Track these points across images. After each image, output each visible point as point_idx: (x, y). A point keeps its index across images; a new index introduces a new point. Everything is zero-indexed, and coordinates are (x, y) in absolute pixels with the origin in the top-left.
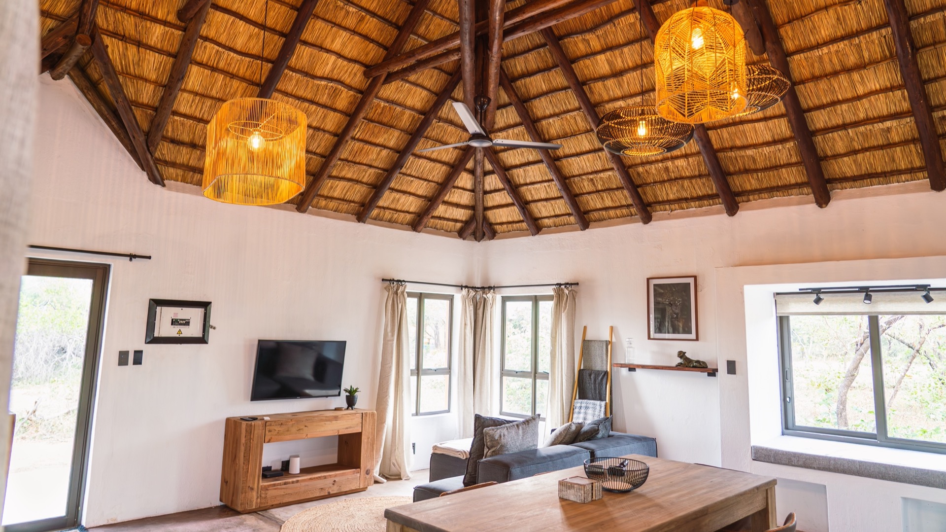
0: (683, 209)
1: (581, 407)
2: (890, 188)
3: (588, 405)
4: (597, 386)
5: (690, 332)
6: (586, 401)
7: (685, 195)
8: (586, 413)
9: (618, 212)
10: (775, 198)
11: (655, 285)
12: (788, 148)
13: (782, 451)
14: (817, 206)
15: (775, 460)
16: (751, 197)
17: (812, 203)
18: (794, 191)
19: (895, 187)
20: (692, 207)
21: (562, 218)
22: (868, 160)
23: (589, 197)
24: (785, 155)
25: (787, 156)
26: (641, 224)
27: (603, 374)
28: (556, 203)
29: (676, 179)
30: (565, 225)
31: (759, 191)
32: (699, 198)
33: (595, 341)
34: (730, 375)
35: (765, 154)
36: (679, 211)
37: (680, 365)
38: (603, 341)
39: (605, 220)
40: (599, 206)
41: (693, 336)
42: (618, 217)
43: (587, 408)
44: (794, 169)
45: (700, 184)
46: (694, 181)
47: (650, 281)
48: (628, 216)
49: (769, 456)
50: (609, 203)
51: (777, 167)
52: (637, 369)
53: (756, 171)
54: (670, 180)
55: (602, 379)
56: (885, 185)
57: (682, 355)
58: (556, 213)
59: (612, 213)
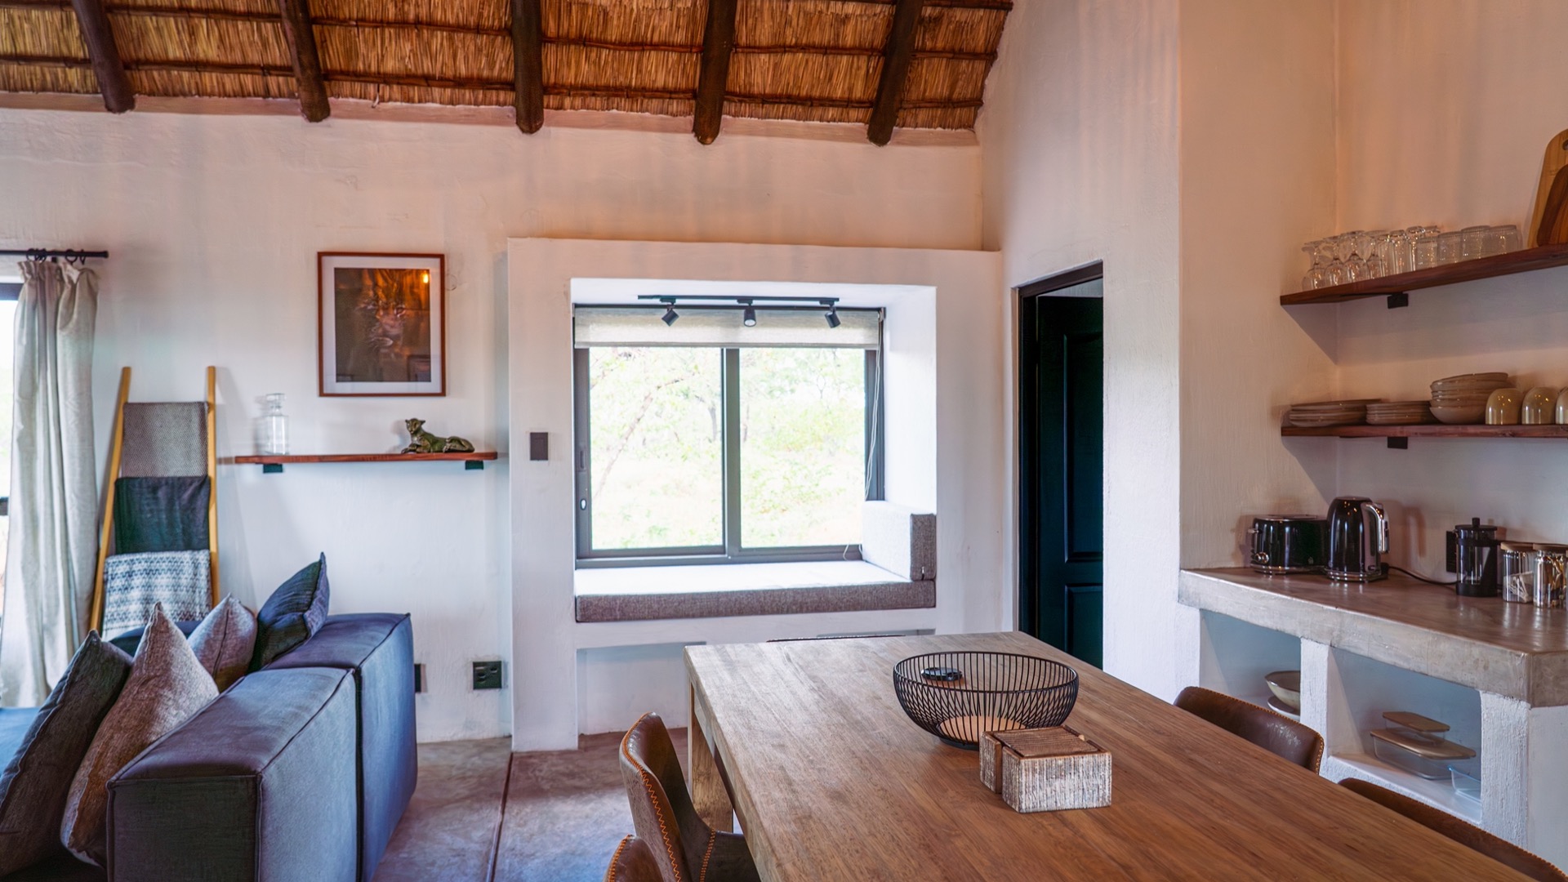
0: (410, 100)
1: (130, 574)
2: (808, 127)
3: (154, 566)
4: (178, 514)
5: (427, 378)
6: (145, 555)
7: (427, 67)
8: (148, 586)
9: (230, 81)
10: (615, 111)
11: (337, 270)
12: (679, 10)
13: (636, 596)
14: (695, 140)
15: (624, 615)
16: (567, 101)
17: (685, 132)
18: (655, 103)
19: (815, 127)
20: (433, 101)
21: (37, 68)
22: (796, 68)
23: (150, 22)
24: (667, 23)
25: (671, 25)
26: (299, 120)
27: (196, 484)
28: (28, 19)
29: (418, 23)
30: (44, 89)
31: (586, 91)
32: (459, 83)
33: (163, 404)
34: (535, 463)
35: (632, 10)
36: (399, 104)
37: (414, 448)
38: (189, 404)
39: (184, 95)
40: (175, 52)
41: (434, 385)
42: (226, 95)
43: (149, 572)
44: (673, 56)
45: (472, 48)
46: (460, 36)
47: (325, 259)
48: (256, 95)
49: (611, 609)
50: (208, 49)
51: (640, 45)
52: (286, 466)
53: (602, 43)
54: (401, 24)
55: (193, 497)
56: (801, 122)
57: (415, 426)
58: (21, 48)
59: (210, 79)
